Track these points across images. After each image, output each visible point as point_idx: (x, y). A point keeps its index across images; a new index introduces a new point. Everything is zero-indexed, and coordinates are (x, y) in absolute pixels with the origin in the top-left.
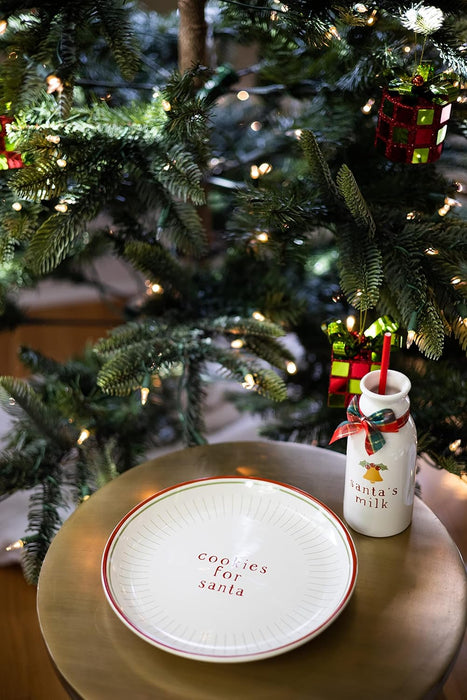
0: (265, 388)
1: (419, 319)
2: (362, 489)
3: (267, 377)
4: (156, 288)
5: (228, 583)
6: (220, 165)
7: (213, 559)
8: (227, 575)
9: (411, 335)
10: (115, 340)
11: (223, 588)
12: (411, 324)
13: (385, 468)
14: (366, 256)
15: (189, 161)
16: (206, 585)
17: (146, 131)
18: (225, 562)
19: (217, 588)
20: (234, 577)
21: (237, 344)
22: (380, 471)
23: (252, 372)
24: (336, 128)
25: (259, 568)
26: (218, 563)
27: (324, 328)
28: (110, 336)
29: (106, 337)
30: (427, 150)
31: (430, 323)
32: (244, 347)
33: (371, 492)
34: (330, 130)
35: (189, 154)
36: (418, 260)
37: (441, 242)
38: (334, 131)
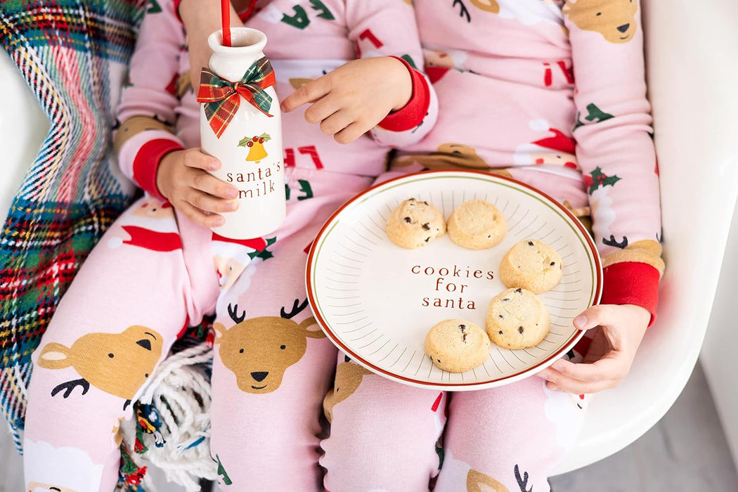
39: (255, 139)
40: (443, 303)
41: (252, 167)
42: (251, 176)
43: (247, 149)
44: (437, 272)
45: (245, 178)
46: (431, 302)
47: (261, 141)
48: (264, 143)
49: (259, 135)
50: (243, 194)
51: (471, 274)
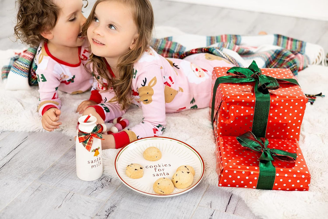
39: (96, 149)
40: (159, 175)
41: (96, 158)
42: (95, 161)
43: (94, 152)
44: (153, 167)
45: (94, 162)
46: (156, 175)
47: (98, 150)
48: (99, 150)
49: (97, 148)
50: (93, 167)
51: (164, 166)
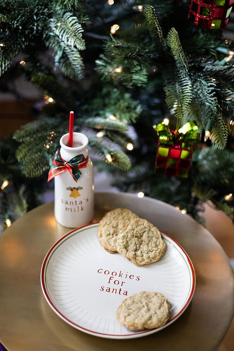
0: (118, 162)
1: (213, 124)
2: (69, 203)
3: (119, 155)
4: (51, 100)
5: (118, 287)
6: (90, 24)
7: (107, 273)
8: (117, 282)
9: (207, 133)
10: (26, 132)
11: (115, 290)
12: (208, 127)
13: (82, 188)
14: (181, 84)
15: (76, 23)
16: (105, 289)
17: (49, 3)
18: (114, 274)
19: (111, 290)
20: (121, 283)
21: (100, 135)
22: (79, 191)
23: (110, 152)
24: (163, 6)
25: (135, 277)
26: (110, 275)
27: (154, 127)
28: (23, 129)
29: (20, 129)
30: (220, 22)
31: (219, 127)
32: (104, 136)
33: (74, 203)
34: (159, 6)
35: (76, 18)
36: (213, 88)
37: (227, 78)
38: (161, 7)
